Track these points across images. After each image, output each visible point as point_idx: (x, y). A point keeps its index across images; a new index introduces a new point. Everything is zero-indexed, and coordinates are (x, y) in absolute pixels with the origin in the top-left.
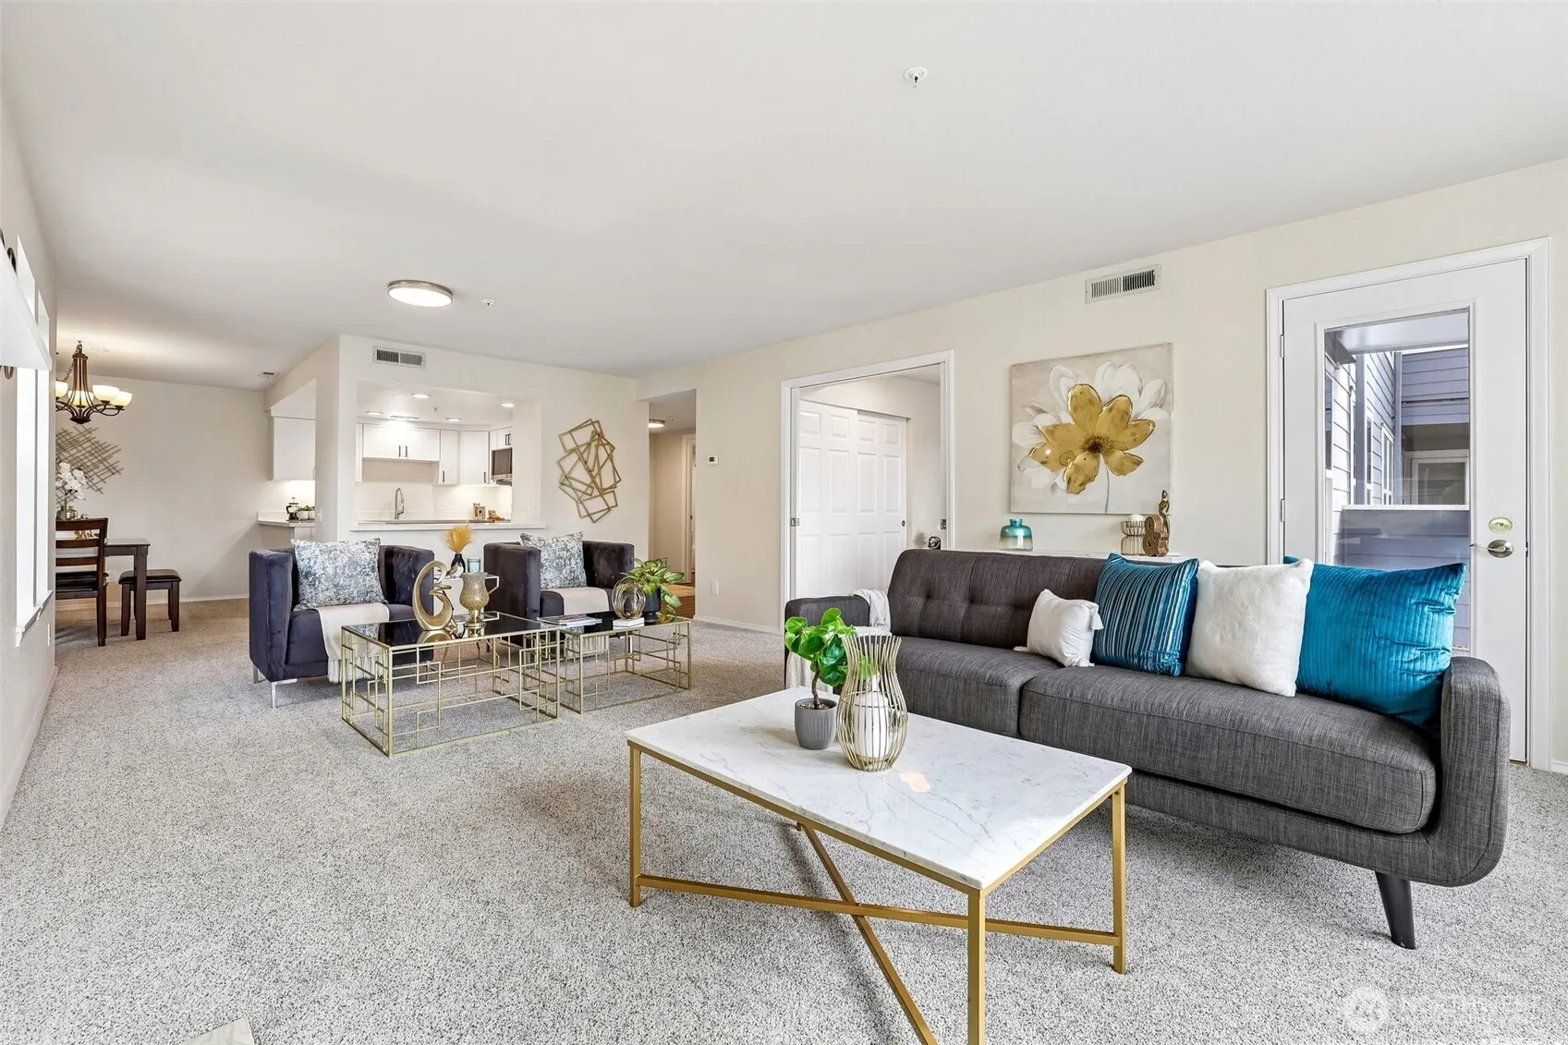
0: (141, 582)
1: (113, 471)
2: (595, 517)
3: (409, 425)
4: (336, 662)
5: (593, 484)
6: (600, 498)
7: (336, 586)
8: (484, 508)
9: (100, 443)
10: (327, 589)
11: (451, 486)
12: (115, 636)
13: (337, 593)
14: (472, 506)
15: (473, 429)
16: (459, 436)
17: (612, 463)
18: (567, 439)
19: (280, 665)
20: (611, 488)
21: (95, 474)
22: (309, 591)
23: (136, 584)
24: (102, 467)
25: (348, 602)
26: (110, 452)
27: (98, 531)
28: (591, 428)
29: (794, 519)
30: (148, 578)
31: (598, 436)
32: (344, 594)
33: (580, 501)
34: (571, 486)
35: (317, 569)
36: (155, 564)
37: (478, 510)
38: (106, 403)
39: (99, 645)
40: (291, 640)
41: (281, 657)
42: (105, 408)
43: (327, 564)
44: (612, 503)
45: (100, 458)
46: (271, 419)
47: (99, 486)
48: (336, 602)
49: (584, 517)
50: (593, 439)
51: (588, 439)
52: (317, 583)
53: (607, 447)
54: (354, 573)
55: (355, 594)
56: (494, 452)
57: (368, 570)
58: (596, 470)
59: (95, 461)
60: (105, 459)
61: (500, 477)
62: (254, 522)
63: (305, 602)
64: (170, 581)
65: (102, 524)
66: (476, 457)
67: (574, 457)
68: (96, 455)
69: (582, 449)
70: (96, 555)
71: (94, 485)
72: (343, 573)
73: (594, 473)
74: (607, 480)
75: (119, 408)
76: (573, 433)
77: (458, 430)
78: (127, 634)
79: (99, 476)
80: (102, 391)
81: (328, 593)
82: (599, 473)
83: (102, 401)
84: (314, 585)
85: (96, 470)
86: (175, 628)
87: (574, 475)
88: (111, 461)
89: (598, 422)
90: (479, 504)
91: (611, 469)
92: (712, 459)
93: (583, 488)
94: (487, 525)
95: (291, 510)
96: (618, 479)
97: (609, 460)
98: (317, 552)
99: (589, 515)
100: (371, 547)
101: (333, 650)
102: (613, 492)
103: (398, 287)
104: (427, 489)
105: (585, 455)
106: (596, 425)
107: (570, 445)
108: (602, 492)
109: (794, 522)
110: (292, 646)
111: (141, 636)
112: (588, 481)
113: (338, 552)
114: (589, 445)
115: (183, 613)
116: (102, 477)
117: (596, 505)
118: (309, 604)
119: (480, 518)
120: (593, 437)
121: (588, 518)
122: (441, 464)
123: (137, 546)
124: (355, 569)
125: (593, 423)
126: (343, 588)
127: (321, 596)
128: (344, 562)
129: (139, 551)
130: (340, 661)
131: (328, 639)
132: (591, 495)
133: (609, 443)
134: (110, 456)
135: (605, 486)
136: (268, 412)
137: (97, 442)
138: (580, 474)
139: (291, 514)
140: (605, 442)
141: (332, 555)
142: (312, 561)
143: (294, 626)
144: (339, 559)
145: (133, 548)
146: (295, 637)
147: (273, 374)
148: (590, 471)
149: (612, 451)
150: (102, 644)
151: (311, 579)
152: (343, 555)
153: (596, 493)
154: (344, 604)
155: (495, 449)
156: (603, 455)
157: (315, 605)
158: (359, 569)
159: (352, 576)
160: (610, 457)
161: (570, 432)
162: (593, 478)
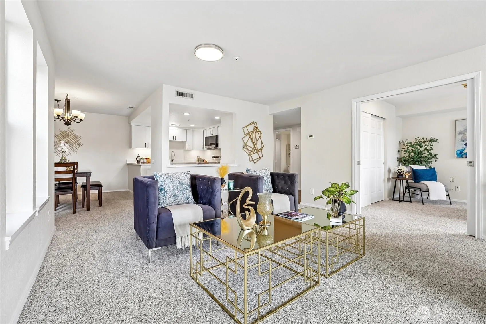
0: (88, 187)
1: (80, 145)
2: (255, 161)
3: (176, 128)
4: (180, 238)
5: (255, 148)
6: (257, 153)
7: (174, 195)
8: (201, 158)
9: (76, 135)
10: (171, 197)
11: (189, 150)
12: (80, 208)
13: (175, 199)
14: (197, 158)
15: (198, 129)
16: (193, 132)
17: (261, 139)
18: (245, 129)
19: (154, 241)
20: (260, 149)
21: (74, 146)
22: (162, 198)
23: (86, 188)
24: (76, 144)
25: (179, 203)
26: (79, 138)
27: (73, 167)
28: (253, 125)
29: (359, 162)
30: (91, 185)
31: (256, 128)
32: (178, 199)
33: (250, 155)
34: (247, 149)
35: (165, 187)
36: (93, 179)
37: (199, 159)
38: (76, 117)
39: (74, 213)
40: (159, 226)
41: (154, 236)
42: (76, 120)
43: (170, 185)
44: (261, 156)
45: (76, 140)
46: (131, 126)
47: (76, 150)
48: (174, 203)
49: (252, 161)
50: (254, 130)
51: (252, 130)
52: (166, 194)
53: (259, 133)
54: (182, 189)
55: (182, 199)
56: (206, 138)
57: (187, 187)
58: (255, 142)
59: (74, 142)
60: (77, 141)
61: (208, 147)
62: (125, 163)
63: (161, 204)
64: (98, 186)
65: (75, 164)
66: (199, 139)
67: (248, 137)
68: (75, 139)
69: (250, 133)
70: (72, 177)
71: (74, 150)
72: (177, 189)
73: (255, 143)
74: (259, 147)
75: (81, 120)
76: (247, 127)
77: (193, 130)
78: (84, 208)
79: (75, 147)
80: (75, 113)
81: (171, 199)
82: (256, 144)
83: (75, 117)
84: (164, 195)
85: (75, 145)
86: (101, 205)
87: (247, 144)
88: (79, 142)
89: (256, 123)
90: (199, 157)
91: (261, 142)
92: (311, 136)
93: (251, 149)
94: (202, 165)
95: (138, 159)
96: (263, 146)
97: (260, 138)
98: (165, 178)
99: (253, 160)
100: (187, 175)
101: (178, 232)
102: (261, 151)
103: (200, 48)
104: (182, 151)
105: (252, 136)
106: (255, 124)
107: (246, 132)
108: (258, 151)
109: (359, 163)
110: (159, 230)
111: (89, 209)
112: (253, 146)
113: (174, 178)
114: (253, 132)
115: (103, 198)
116: (77, 147)
117: (255, 156)
118: (162, 205)
119: (200, 162)
120: (254, 129)
121: (253, 162)
122: (187, 143)
123: (87, 173)
124: (182, 186)
125: (254, 123)
126: (178, 196)
127: (168, 201)
128: (177, 183)
129: (88, 175)
130: (181, 237)
131: (176, 226)
132: (254, 152)
133: (260, 131)
134: (79, 140)
135: (258, 149)
136: (130, 123)
137: (75, 135)
138: (250, 143)
139: (138, 161)
140: (258, 131)
141: (171, 180)
142: (163, 183)
143: (160, 219)
144: (175, 182)
145: (85, 174)
146: (160, 226)
147: (133, 108)
148: (253, 142)
149: (261, 134)
150: (74, 212)
151: (163, 192)
152: (176, 180)
153: (255, 151)
154: (178, 204)
155: (206, 136)
156: (258, 137)
157: (165, 205)
158: (184, 187)
159: (181, 190)
160: (260, 137)
161: (246, 126)
162: (254, 145)
